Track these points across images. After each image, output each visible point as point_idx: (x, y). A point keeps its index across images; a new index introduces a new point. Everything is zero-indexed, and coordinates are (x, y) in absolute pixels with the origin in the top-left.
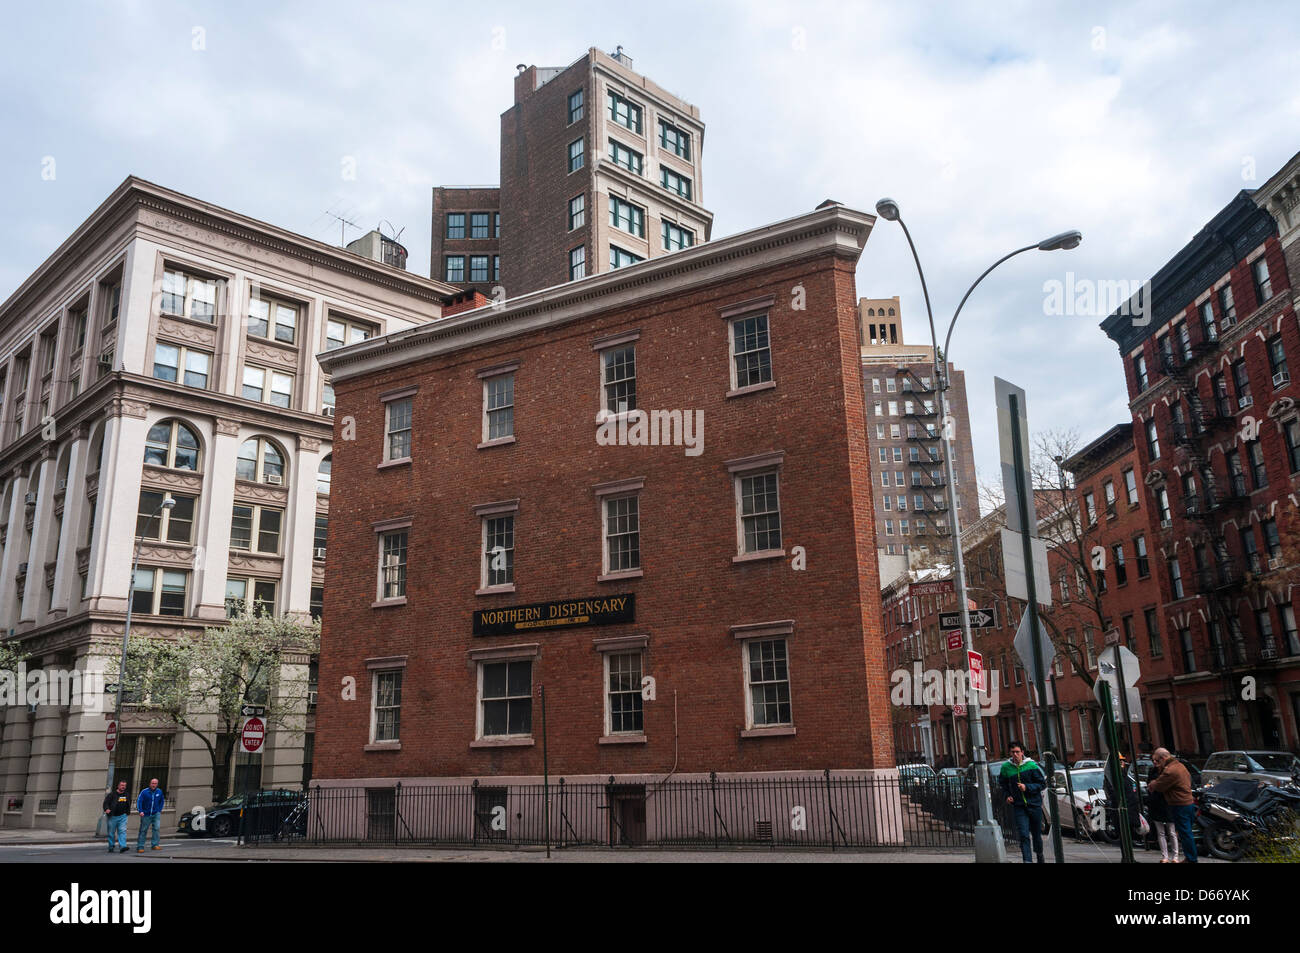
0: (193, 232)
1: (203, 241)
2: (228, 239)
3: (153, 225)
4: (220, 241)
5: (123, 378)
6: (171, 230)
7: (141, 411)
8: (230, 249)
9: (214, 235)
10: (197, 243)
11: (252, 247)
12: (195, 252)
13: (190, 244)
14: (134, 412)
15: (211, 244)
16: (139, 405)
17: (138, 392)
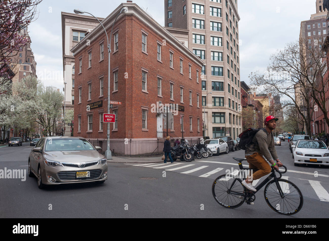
0: (78, 22)
1: (80, 23)
2: (86, 22)
3: (69, 22)
4: (84, 23)
5: (65, 57)
6: (73, 22)
7: (70, 63)
8: (87, 24)
9: (83, 21)
10: (79, 24)
11: (92, 23)
12: (78, 26)
13: (77, 25)
14: (68, 63)
15: (82, 24)
16: (69, 62)
17: (69, 59)
